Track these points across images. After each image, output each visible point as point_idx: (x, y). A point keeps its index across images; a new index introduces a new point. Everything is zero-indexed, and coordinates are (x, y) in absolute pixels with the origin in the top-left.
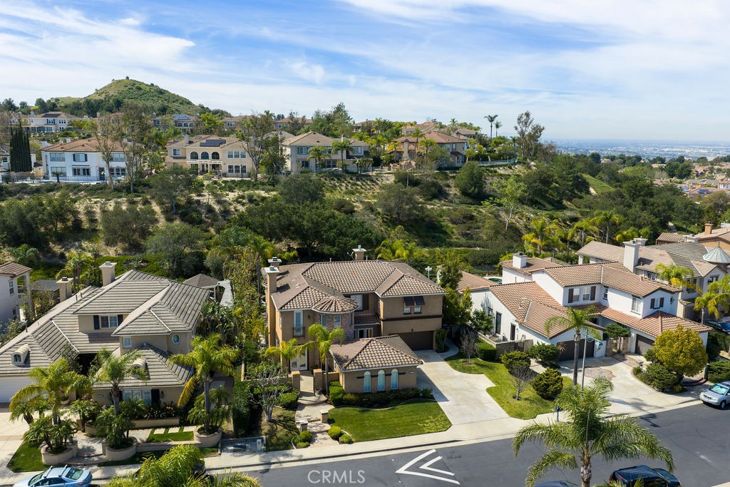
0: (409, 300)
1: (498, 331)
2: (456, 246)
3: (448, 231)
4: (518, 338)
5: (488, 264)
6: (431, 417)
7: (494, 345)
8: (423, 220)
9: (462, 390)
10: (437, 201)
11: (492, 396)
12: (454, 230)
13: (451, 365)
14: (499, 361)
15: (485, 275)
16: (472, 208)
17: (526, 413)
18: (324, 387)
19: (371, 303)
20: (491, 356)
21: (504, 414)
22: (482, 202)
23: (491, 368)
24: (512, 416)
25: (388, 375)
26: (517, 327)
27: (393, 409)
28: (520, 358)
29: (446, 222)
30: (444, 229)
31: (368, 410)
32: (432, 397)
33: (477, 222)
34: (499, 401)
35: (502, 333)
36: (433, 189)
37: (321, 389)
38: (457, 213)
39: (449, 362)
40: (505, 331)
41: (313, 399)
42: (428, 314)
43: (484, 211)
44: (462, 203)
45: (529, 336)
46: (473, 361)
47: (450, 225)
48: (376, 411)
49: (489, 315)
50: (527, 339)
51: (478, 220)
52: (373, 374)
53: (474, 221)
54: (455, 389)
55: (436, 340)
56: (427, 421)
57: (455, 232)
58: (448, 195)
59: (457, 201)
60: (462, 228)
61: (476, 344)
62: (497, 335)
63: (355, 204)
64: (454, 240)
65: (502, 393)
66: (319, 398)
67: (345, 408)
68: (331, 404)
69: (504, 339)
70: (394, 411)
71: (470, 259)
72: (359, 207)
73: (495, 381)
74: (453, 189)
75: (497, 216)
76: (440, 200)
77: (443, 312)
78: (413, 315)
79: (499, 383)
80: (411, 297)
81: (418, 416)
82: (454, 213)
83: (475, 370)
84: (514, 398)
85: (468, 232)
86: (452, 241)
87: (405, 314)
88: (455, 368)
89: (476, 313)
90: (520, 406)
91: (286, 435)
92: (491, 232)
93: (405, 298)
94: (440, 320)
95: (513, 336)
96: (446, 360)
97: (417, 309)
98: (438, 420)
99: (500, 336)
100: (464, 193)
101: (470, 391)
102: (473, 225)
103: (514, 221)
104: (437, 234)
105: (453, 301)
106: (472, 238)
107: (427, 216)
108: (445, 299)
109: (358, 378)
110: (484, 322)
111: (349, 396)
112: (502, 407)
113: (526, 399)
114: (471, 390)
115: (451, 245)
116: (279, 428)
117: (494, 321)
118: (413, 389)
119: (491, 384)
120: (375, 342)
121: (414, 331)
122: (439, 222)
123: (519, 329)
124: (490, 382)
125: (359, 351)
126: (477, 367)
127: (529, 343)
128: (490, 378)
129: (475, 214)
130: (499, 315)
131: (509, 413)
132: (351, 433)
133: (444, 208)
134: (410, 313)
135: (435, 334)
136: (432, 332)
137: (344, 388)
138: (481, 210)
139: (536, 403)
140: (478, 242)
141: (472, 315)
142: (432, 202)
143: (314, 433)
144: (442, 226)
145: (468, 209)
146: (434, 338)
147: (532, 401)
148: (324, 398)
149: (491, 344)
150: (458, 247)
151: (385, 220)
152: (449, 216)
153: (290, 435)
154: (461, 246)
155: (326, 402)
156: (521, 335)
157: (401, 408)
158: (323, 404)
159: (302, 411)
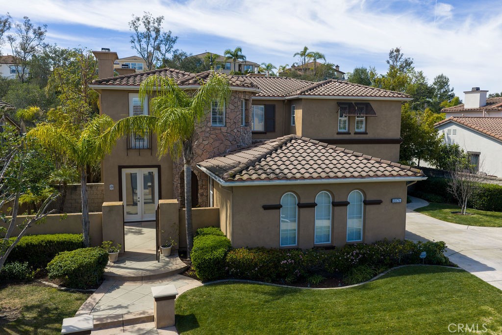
18: (181, 240)
19: (279, 119)
25: (339, 203)
27: (364, 288)
31: (296, 291)
37: (174, 243)
42: (377, 137)
48: (320, 294)
52: (303, 201)
66: (167, 263)
67: (232, 286)
68: (194, 277)
78: (352, 136)
80: (350, 101)
87: (339, 133)
93: (339, 104)
96: (418, 211)
109: (266, 208)
111: (241, 254)
134: (348, 133)
137: (229, 237)
148: (178, 263)
155: (183, 273)
158: (174, 278)
159: (108, 295)
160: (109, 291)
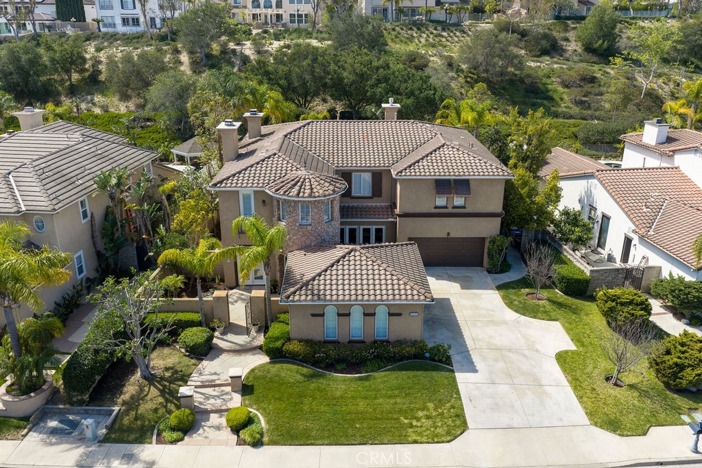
0: (443, 186)
1: (601, 244)
2: (564, 117)
3: (555, 97)
4: (635, 261)
5: (607, 143)
6: (431, 405)
7: (587, 270)
8: (522, 81)
9: (510, 350)
10: (548, 58)
11: (564, 371)
12: (565, 97)
13: (504, 298)
14: (592, 299)
15: (599, 158)
16: (596, 67)
17: (628, 420)
19: (385, 185)
20: (579, 289)
21: (580, 416)
22: (611, 58)
23: (575, 311)
24: (596, 424)
25: (369, 314)
26: (636, 240)
27: (366, 379)
28: (631, 302)
29: (555, 86)
30: (550, 93)
32: (448, 361)
33: (600, 86)
34: (576, 384)
35: (608, 246)
36: (544, 42)
37: (261, 322)
38: (572, 73)
39: (502, 292)
40: (614, 245)
41: (241, 339)
42: (476, 210)
43: (612, 72)
44: (582, 61)
45: (655, 260)
46: (545, 294)
47: (560, 89)
48: (335, 380)
49: (590, 218)
50: (651, 264)
51: (602, 83)
52: (341, 312)
53: (596, 85)
54: (497, 349)
55: (489, 253)
56: (420, 414)
57: (566, 99)
58: (564, 51)
59: (576, 58)
60: (576, 93)
61: (555, 267)
62: (599, 249)
63: (432, 59)
64: (562, 108)
65: (585, 366)
66: (254, 339)
67: (285, 366)
68: (266, 353)
69: (611, 259)
70: (367, 383)
71: (581, 135)
72: (436, 61)
73: (576, 339)
74: (573, 44)
75: (631, 79)
76: (552, 57)
77: (504, 208)
78: (450, 210)
79: (583, 345)
80: (449, 181)
81: (407, 401)
82: (569, 73)
83: (545, 312)
84: (608, 379)
85: (584, 99)
86: (560, 110)
87: (436, 207)
88: (510, 304)
89: (566, 213)
90: (617, 402)
91: (156, 410)
92: (617, 98)
93: (437, 181)
94: (499, 220)
95: (625, 256)
96: (499, 288)
97: (459, 201)
98: (442, 414)
99: (604, 253)
100: (589, 49)
101: (525, 356)
102: (593, 90)
103: (655, 86)
104: (539, 101)
105: (524, 191)
106: (589, 108)
107: (529, 76)
108: (509, 187)
109: (313, 315)
110: (577, 229)
111: (293, 345)
112: (580, 398)
113: (632, 386)
114: (526, 352)
115: (556, 115)
116: (154, 392)
117: (597, 228)
118: (414, 343)
119: (568, 345)
120: (358, 253)
121: (451, 236)
122: (544, 84)
123: (638, 245)
124: (567, 338)
125: (324, 268)
126: (549, 306)
127: (655, 272)
128: (568, 331)
129: (598, 75)
130: (606, 218)
131: (591, 414)
132: (268, 422)
133: (555, 66)
134: (446, 207)
135: (487, 244)
136: (483, 239)
138: (608, 70)
139: (651, 399)
140: (597, 113)
141: (557, 214)
142: (541, 59)
143: (206, 413)
144: (548, 91)
145: (590, 68)
146: (486, 251)
147: (644, 394)
149: (582, 268)
150: (567, 118)
151: (469, 79)
152: (559, 77)
153: (162, 411)
154: (571, 117)
155: (260, 349)
156: (640, 256)
157: (384, 379)
158: (255, 352)
159: (212, 362)
160: (212, 359)
